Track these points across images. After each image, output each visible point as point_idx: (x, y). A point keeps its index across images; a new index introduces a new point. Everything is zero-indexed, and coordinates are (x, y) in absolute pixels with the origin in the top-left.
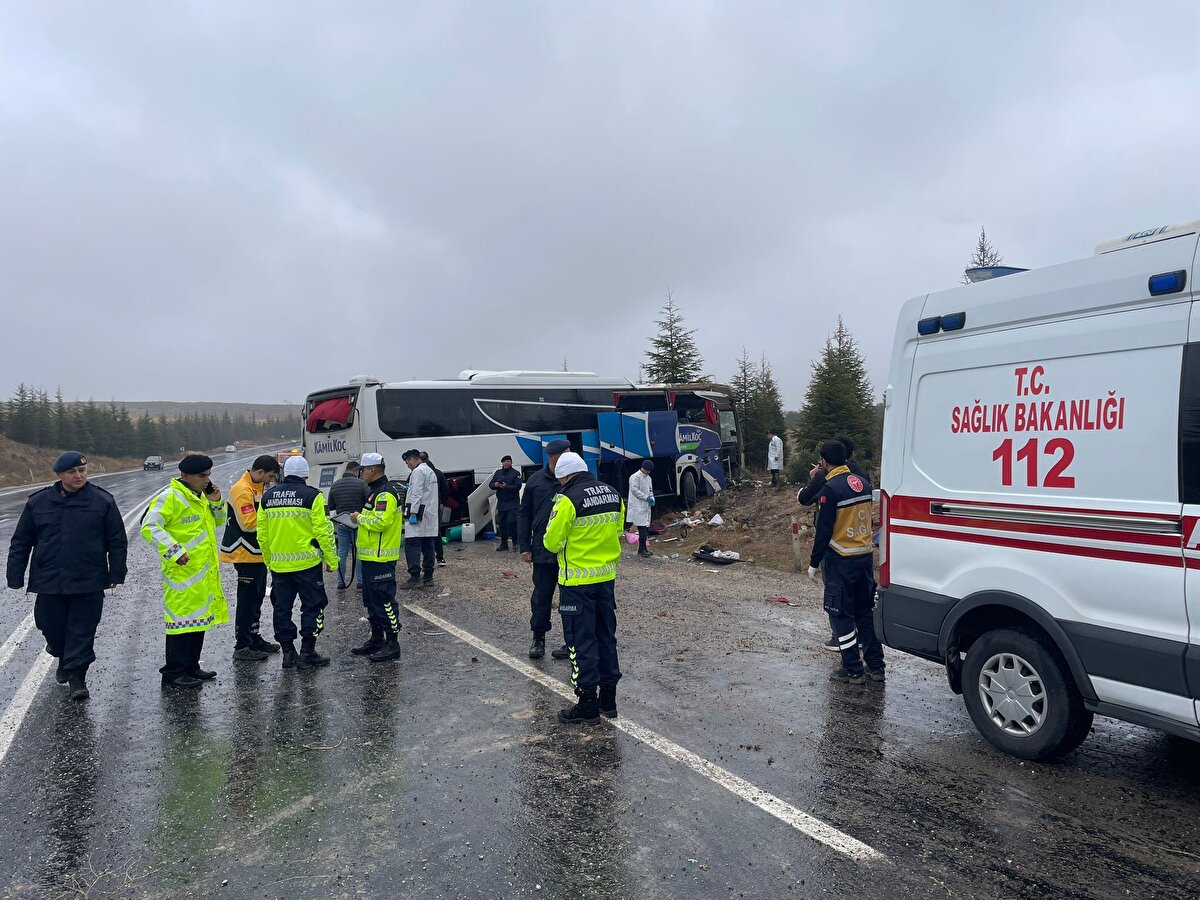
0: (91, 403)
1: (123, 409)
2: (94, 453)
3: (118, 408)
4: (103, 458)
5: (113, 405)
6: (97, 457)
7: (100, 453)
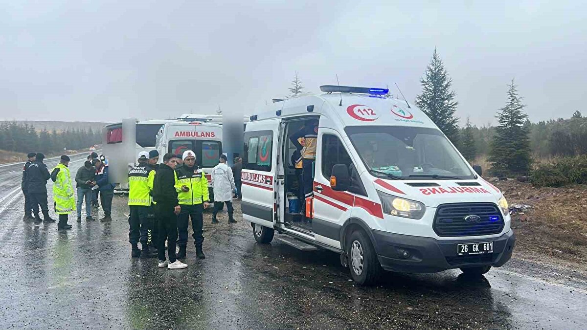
0: (14, 122)
1: (32, 126)
2: (16, 151)
3: (29, 125)
4: (21, 154)
5: (26, 123)
6: (17, 153)
7: (20, 151)
